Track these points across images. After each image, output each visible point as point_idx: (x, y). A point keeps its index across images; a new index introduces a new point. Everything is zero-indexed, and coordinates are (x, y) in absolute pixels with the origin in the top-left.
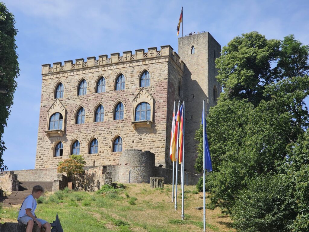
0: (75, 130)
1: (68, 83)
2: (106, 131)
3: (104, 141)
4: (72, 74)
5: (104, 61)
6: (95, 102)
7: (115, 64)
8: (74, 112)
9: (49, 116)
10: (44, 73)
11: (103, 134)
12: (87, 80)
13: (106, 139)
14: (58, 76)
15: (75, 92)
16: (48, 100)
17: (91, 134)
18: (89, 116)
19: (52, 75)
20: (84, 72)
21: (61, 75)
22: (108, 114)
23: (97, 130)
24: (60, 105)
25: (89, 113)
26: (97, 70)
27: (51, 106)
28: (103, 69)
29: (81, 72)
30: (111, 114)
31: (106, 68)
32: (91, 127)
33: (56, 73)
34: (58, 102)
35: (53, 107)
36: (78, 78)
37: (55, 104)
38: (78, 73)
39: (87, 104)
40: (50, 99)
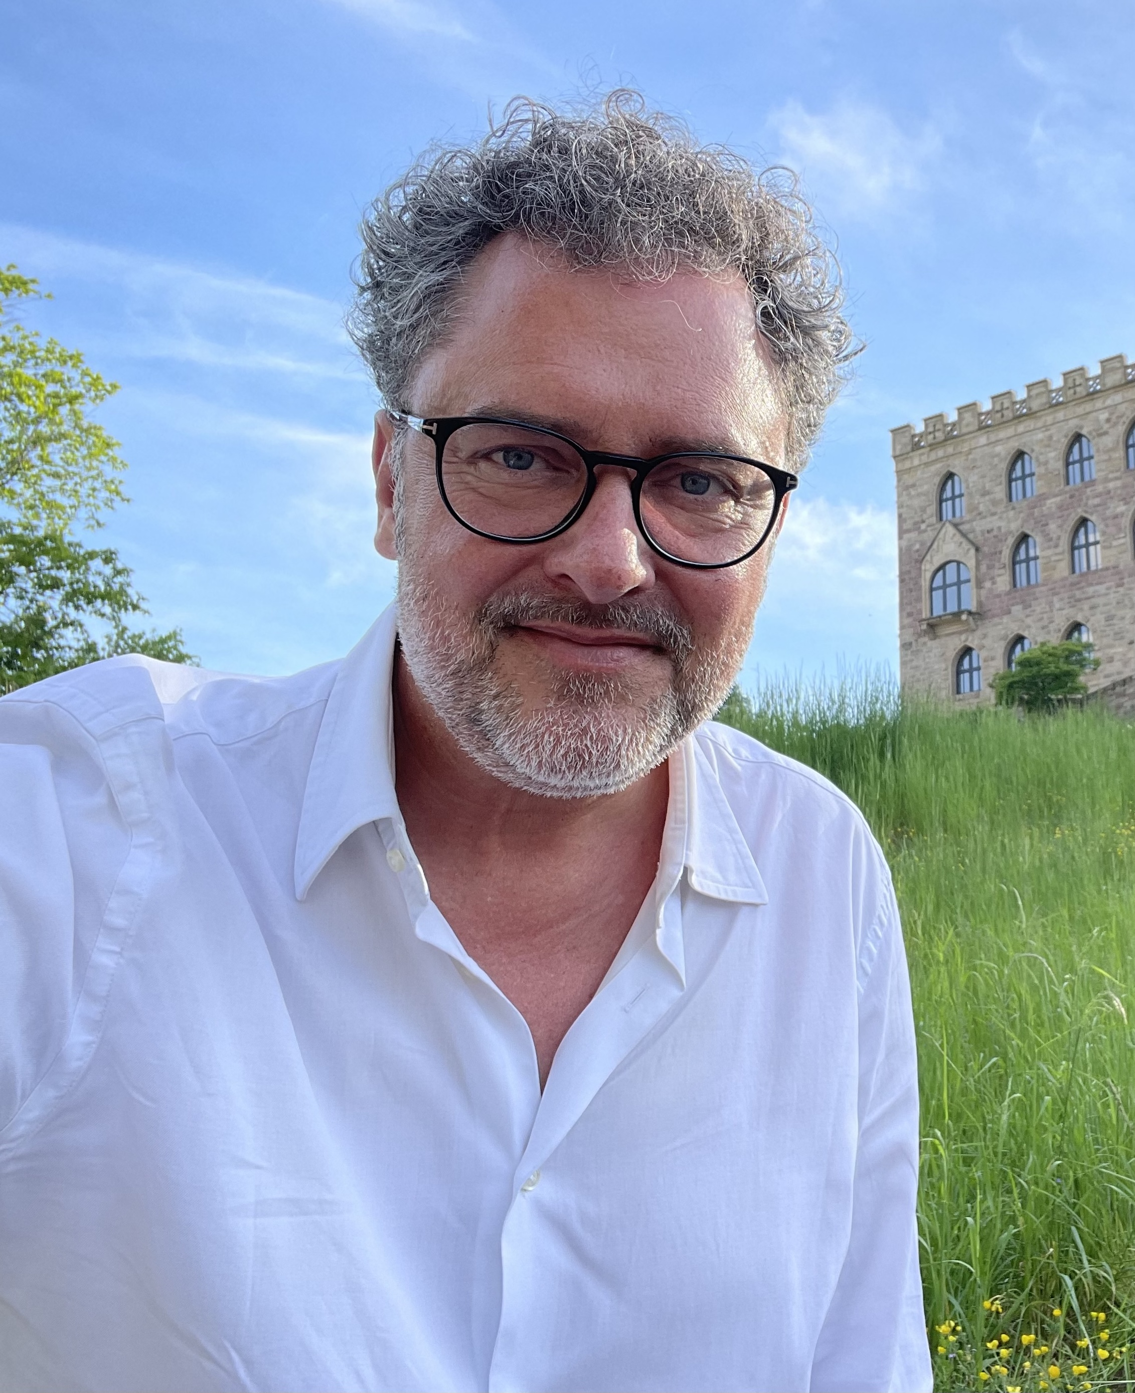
0: (1013, 605)
1: (976, 471)
2: (1112, 596)
3: (1107, 629)
4: (983, 440)
5: (1080, 385)
6: (1066, 513)
7: (1116, 388)
8: (1003, 553)
9: (928, 575)
10: (898, 453)
11: (1105, 605)
12: (1033, 451)
13: (1115, 621)
14: (940, 453)
15: (1000, 492)
16: (920, 528)
17: (1064, 612)
18: (1053, 558)
19: (923, 454)
20: (1021, 428)
21: (950, 450)
22: (1115, 543)
23: (1083, 596)
24: (958, 537)
25: (1049, 548)
26: (1060, 415)
27: (929, 544)
28: (1080, 410)
29: (1010, 431)
30: (1122, 541)
31: (1088, 407)
32: (1062, 590)
33: (933, 446)
34: (950, 530)
35: (935, 546)
36: (1004, 451)
37: (941, 535)
38: (1002, 434)
39: (1043, 523)
40: (923, 526)
